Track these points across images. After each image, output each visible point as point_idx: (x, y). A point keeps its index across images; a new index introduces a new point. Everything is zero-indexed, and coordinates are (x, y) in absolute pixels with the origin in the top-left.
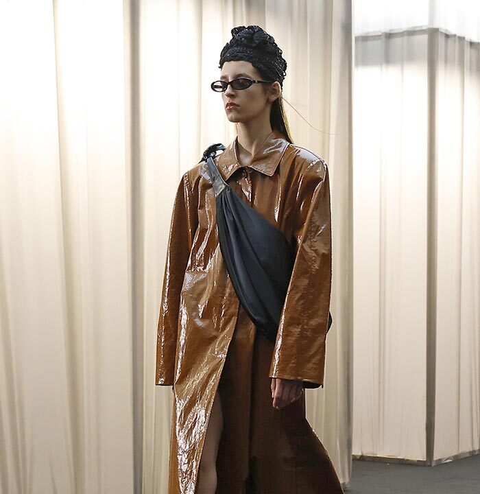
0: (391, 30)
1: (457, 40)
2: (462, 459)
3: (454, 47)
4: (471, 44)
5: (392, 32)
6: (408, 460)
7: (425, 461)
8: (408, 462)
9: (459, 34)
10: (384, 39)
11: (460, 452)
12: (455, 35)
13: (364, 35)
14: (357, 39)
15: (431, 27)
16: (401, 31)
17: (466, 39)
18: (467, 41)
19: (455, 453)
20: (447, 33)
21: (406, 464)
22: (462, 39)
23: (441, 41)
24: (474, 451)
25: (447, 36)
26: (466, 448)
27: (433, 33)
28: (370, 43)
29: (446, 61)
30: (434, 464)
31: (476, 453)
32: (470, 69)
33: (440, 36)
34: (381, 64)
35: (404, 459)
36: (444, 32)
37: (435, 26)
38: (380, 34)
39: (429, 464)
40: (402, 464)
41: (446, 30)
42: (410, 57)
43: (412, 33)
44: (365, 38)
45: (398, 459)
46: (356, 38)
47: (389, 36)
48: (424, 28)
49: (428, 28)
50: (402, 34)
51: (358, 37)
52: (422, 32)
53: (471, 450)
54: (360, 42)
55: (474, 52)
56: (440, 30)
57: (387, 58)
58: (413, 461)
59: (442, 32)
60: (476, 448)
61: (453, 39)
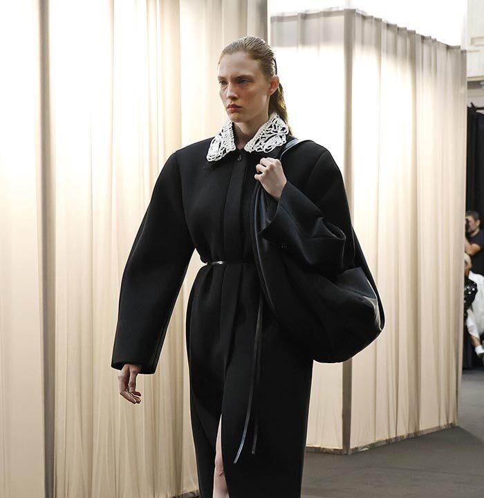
0: (307, 11)
1: (373, 20)
2: (378, 447)
3: (369, 29)
4: (388, 26)
5: (308, 13)
6: (324, 449)
7: (341, 450)
8: (324, 451)
9: (376, 16)
10: (300, 20)
11: (377, 439)
12: (372, 17)
13: (280, 15)
14: (273, 19)
15: (347, 7)
16: (316, 12)
17: (383, 20)
18: (384, 23)
19: (372, 441)
20: (364, 15)
21: (322, 453)
22: (378, 21)
23: (358, 21)
24: (390, 440)
25: (364, 18)
26: (383, 436)
27: (350, 14)
28: (285, 24)
29: (363, 43)
30: (350, 453)
31: (393, 441)
32: (387, 52)
33: (356, 18)
34: (297, 46)
35: (320, 448)
36: (361, 13)
37: (353, 7)
38: (296, 14)
39: (345, 452)
40: (318, 452)
41: (363, 12)
42: (326, 38)
43: (327, 14)
44: (280, 19)
45: (314, 447)
46: (271, 18)
47: (305, 17)
48: (340, 9)
49: (345, 10)
50: (318, 15)
51: (274, 17)
52: (338, 13)
53: (388, 438)
54: (275, 23)
55: (391, 34)
56: (356, 12)
57: (303, 40)
58: (329, 450)
59: (358, 14)
60: (393, 436)
61: (370, 20)
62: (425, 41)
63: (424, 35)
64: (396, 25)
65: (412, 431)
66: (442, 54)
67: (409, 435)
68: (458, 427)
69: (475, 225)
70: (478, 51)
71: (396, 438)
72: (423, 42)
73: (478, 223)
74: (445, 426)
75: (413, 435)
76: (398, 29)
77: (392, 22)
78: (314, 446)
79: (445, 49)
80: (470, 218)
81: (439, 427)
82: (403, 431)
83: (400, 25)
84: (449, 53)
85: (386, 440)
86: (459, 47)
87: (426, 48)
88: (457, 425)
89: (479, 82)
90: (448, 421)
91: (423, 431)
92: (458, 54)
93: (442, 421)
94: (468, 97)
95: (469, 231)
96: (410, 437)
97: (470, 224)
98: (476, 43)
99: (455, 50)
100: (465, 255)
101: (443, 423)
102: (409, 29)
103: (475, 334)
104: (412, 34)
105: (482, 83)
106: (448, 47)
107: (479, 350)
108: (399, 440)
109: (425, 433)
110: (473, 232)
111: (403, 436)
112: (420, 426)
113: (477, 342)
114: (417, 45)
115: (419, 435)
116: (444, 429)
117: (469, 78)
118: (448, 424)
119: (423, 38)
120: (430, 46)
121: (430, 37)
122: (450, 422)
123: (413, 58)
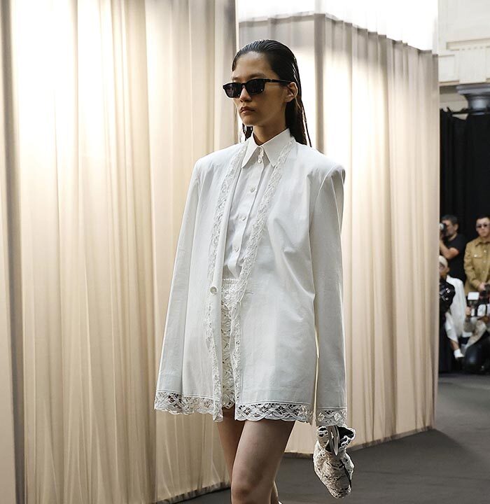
0: (277, 15)
1: (344, 25)
3: (340, 33)
4: (359, 30)
5: (278, 18)
6: (301, 454)
8: (301, 456)
9: (346, 20)
10: (270, 25)
12: (342, 21)
13: (251, 20)
14: (241, 25)
15: (317, 12)
16: (286, 17)
17: (353, 25)
18: (354, 28)
20: (335, 19)
22: (349, 25)
23: (328, 26)
24: (367, 444)
25: (334, 22)
27: (320, 19)
28: (256, 29)
29: (333, 48)
31: (370, 445)
32: (358, 57)
33: (326, 22)
35: (297, 453)
36: (331, 18)
37: (323, 11)
38: (266, 19)
41: (333, 16)
43: (298, 18)
44: (250, 24)
46: (240, 23)
47: (275, 22)
48: (310, 14)
49: (315, 14)
50: (288, 20)
51: (243, 22)
52: (308, 17)
53: (365, 442)
54: (246, 28)
55: (362, 39)
56: (327, 16)
58: (306, 455)
59: (328, 19)
60: (370, 440)
61: (340, 25)
62: (396, 45)
63: (394, 39)
64: (367, 30)
65: (389, 435)
66: (413, 58)
67: (385, 438)
68: (435, 430)
69: (453, 229)
70: (454, 55)
71: (373, 442)
72: (394, 47)
73: (456, 227)
74: (422, 429)
75: (390, 439)
76: (369, 33)
77: (362, 26)
78: (292, 451)
79: (417, 53)
80: (448, 222)
81: (416, 430)
82: (380, 435)
83: (371, 30)
84: (420, 58)
85: (363, 444)
86: (430, 51)
87: (397, 53)
88: (434, 427)
89: (455, 86)
90: (424, 423)
91: (400, 434)
92: (430, 59)
93: (418, 423)
94: (442, 101)
95: (447, 235)
96: (388, 440)
97: (448, 228)
98: (452, 48)
99: (427, 55)
100: (441, 257)
101: (420, 426)
102: (379, 33)
103: (454, 338)
104: (383, 38)
105: (458, 88)
106: (420, 52)
107: (458, 354)
108: (376, 443)
109: (402, 436)
110: (451, 236)
111: (380, 440)
112: (397, 429)
113: (456, 346)
114: (388, 49)
115: (396, 438)
116: (421, 432)
117: (441, 83)
118: (425, 427)
119: (394, 42)
120: (402, 51)
121: (402, 41)
122: (427, 425)
123: (384, 63)
